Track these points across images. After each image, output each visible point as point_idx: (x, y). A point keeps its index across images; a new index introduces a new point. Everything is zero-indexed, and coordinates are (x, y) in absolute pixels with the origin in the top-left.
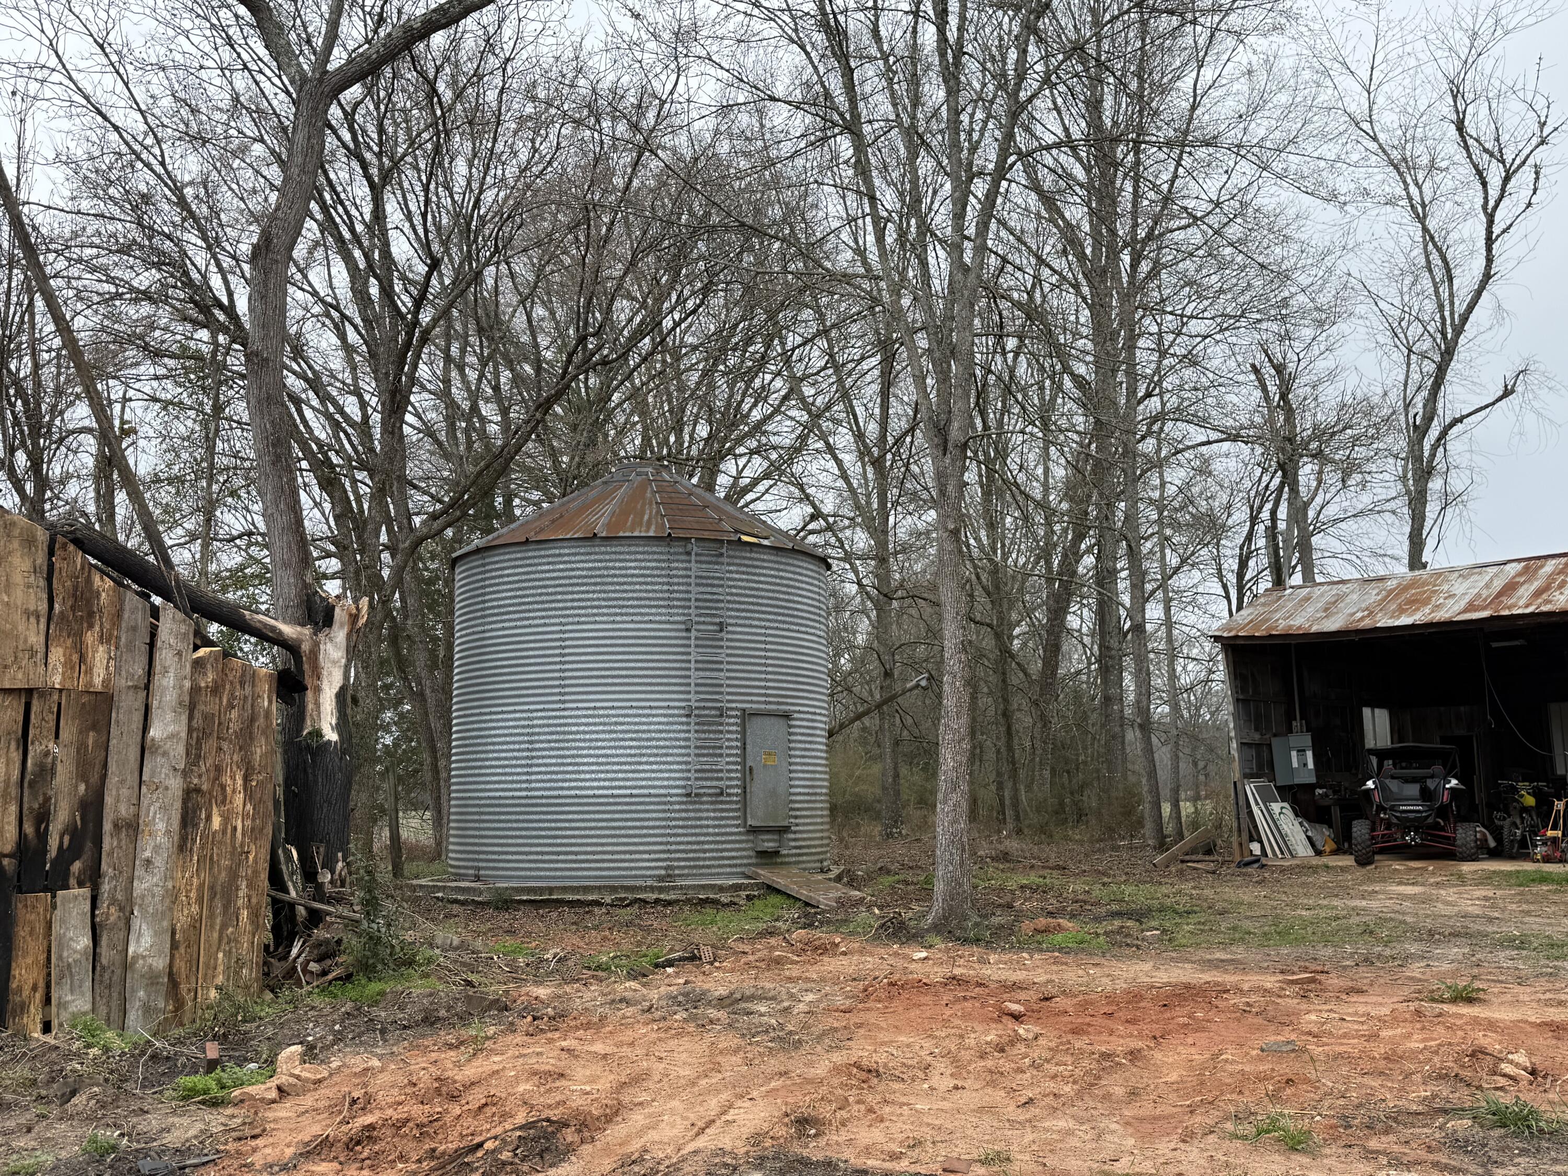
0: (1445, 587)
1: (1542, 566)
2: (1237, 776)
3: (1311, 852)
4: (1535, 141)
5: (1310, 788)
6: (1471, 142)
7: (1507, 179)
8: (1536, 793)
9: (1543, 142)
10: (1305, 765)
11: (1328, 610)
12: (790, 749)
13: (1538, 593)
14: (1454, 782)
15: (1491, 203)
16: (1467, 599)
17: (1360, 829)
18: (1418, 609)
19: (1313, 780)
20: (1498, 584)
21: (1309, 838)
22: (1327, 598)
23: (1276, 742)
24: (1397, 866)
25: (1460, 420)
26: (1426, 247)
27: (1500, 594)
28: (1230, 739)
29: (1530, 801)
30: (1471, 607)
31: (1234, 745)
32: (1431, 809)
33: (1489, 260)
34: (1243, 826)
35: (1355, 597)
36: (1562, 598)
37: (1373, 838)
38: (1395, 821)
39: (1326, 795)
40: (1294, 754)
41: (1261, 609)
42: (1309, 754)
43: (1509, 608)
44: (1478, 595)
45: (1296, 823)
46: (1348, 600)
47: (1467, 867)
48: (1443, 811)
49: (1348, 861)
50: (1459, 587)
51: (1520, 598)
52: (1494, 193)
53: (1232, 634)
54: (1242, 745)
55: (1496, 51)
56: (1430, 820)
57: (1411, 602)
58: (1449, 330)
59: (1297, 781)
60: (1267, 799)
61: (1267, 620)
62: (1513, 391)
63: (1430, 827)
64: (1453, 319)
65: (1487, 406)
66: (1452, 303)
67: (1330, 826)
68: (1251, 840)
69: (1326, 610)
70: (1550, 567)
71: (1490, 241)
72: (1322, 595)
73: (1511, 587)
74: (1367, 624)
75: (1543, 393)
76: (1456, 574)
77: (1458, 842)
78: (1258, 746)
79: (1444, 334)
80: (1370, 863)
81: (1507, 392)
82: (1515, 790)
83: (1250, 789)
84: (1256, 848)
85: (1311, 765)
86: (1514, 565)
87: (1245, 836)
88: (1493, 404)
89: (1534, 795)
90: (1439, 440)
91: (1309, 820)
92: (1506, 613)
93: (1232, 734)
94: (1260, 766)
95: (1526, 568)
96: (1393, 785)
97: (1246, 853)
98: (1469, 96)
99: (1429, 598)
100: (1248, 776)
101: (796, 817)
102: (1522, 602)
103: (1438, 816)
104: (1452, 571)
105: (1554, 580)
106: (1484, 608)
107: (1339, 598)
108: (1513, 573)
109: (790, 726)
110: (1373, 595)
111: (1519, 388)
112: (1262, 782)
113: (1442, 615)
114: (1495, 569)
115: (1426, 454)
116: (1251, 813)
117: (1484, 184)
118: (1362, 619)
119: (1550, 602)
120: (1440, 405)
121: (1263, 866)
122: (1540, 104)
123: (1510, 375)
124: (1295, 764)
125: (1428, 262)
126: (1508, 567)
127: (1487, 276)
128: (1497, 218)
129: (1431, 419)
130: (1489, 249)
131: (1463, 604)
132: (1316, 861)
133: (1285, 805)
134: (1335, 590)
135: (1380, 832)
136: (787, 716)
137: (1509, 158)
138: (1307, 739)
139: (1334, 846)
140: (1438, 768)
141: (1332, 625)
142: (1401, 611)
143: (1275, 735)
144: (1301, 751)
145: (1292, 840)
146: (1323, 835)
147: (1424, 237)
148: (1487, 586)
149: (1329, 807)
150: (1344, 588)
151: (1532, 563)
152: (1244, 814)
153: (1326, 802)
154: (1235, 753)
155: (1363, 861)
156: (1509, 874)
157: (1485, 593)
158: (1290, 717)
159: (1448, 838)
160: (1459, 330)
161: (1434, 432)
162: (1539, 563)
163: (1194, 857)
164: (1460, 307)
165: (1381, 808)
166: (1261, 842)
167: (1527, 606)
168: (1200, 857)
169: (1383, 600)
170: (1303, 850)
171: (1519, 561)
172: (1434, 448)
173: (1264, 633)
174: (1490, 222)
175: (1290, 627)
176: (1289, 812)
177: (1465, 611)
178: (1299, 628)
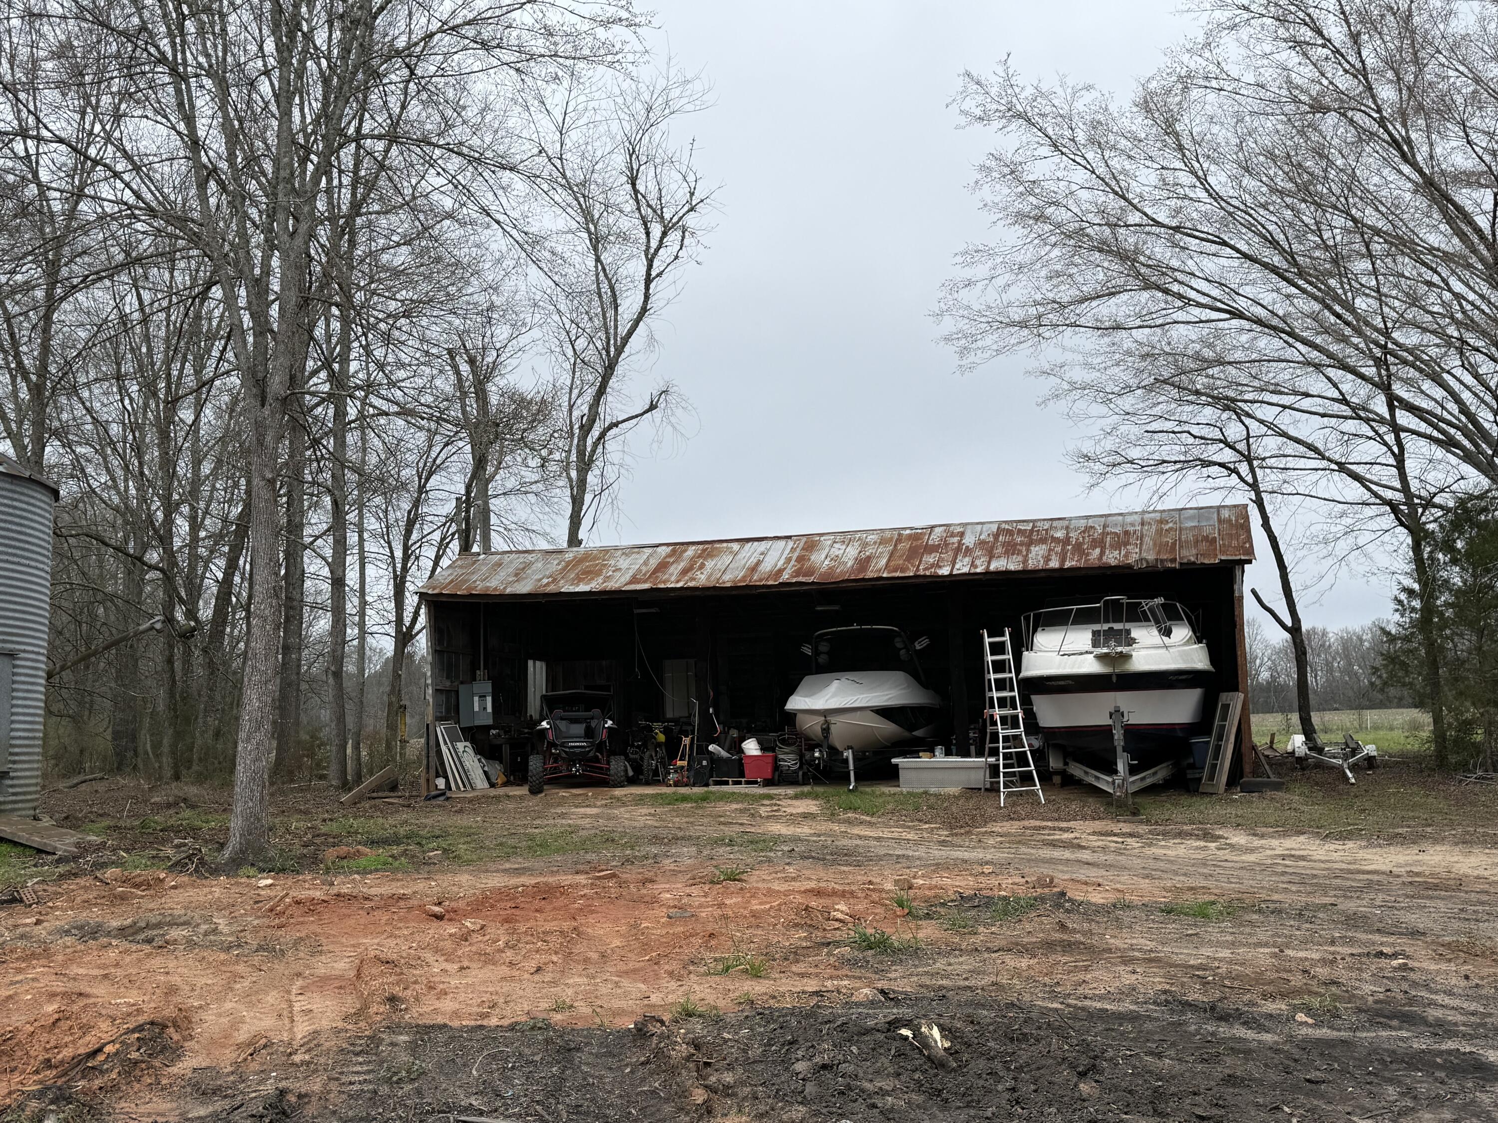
0: (612, 562)
1: (685, 551)
2: (430, 719)
3: (486, 785)
4: (686, 208)
5: (487, 728)
6: (640, 197)
7: (664, 234)
8: (666, 731)
9: (692, 209)
10: (485, 709)
11: (518, 575)
12: (14, 690)
13: (685, 572)
14: (610, 723)
15: (652, 251)
16: (631, 573)
17: (535, 763)
18: (592, 579)
19: (490, 722)
20: (653, 563)
21: (485, 772)
22: (516, 564)
23: (462, 688)
24: (563, 793)
25: (616, 425)
26: (597, 275)
27: (656, 571)
28: (426, 685)
29: (661, 738)
30: (634, 580)
31: (430, 691)
32: (592, 744)
33: (647, 297)
34: (432, 764)
35: (540, 565)
36: (703, 577)
37: (546, 769)
38: (564, 755)
39: (499, 735)
40: (476, 699)
41: (460, 571)
42: (489, 699)
43: (664, 582)
44: (639, 570)
45: (476, 760)
46: (534, 567)
47: (618, 792)
48: (600, 747)
49: (523, 791)
50: (623, 563)
51: (671, 575)
52: (654, 244)
53: (436, 592)
54: (437, 691)
55: (662, 126)
56: (591, 754)
57: (587, 572)
58: (612, 349)
59: (478, 723)
60: (454, 739)
61: (466, 581)
62: (656, 407)
63: (591, 760)
64: (616, 340)
65: (636, 416)
66: (616, 327)
67: (501, 762)
68: (438, 776)
69: (516, 575)
70: (691, 552)
71: (648, 281)
72: (511, 562)
73: (663, 566)
74: (552, 589)
75: (679, 412)
76: (620, 552)
77: (612, 772)
78: (447, 692)
79: (608, 352)
80: (541, 792)
81: (652, 407)
82: (651, 730)
83: (440, 730)
84: (441, 783)
85: (489, 709)
86: (664, 548)
87: (432, 772)
88: (642, 414)
89: (664, 733)
90: (599, 439)
91: (486, 758)
92: (662, 586)
93: (429, 681)
94: (448, 710)
95: (674, 552)
96: (562, 725)
97: (432, 788)
98: (643, 159)
99: (601, 570)
100: (439, 719)
101: (14, 762)
102: (673, 578)
103: (597, 751)
104: (616, 549)
105: (696, 563)
106: (645, 582)
107: (528, 565)
108: (664, 554)
109: (15, 666)
110: (554, 565)
111: (662, 404)
112: (450, 724)
113: (612, 585)
114: (650, 550)
115: (589, 449)
116: (439, 752)
117: (648, 234)
118: (548, 584)
119: (694, 579)
120: (601, 409)
121: (448, 799)
122: (691, 178)
123: (656, 393)
124: (476, 709)
125: (599, 288)
126: (659, 549)
127: (644, 310)
128: (656, 263)
129: (594, 421)
130: (647, 288)
131: (627, 577)
132: (493, 792)
133: (468, 744)
134: (522, 558)
135: (550, 764)
136: (11, 655)
137: (667, 216)
138: (488, 687)
139: (505, 779)
140: (596, 711)
141: (524, 587)
142: (579, 580)
143: (462, 683)
144: (482, 697)
145: (472, 775)
146: (496, 769)
147: (596, 267)
148: (645, 563)
149: (501, 745)
150: (530, 557)
151: (678, 548)
152: (433, 754)
153: (498, 742)
154: (430, 699)
155: (535, 791)
156: (654, 796)
157: (644, 569)
158: (474, 667)
159: (602, 768)
160: (620, 351)
161: (595, 433)
162: (683, 547)
163: (380, 794)
164: (623, 331)
165: (552, 745)
166: (447, 778)
167: (678, 582)
168: (387, 794)
169: (564, 569)
170: (480, 783)
171: (668, 545)
172: (595, 445)
173: (465, 592)
174: (650, 266)
175: (488, 587)
176: (470, 750)
177: (630, 583)
178: (495, 589)
